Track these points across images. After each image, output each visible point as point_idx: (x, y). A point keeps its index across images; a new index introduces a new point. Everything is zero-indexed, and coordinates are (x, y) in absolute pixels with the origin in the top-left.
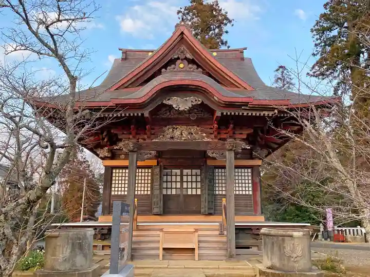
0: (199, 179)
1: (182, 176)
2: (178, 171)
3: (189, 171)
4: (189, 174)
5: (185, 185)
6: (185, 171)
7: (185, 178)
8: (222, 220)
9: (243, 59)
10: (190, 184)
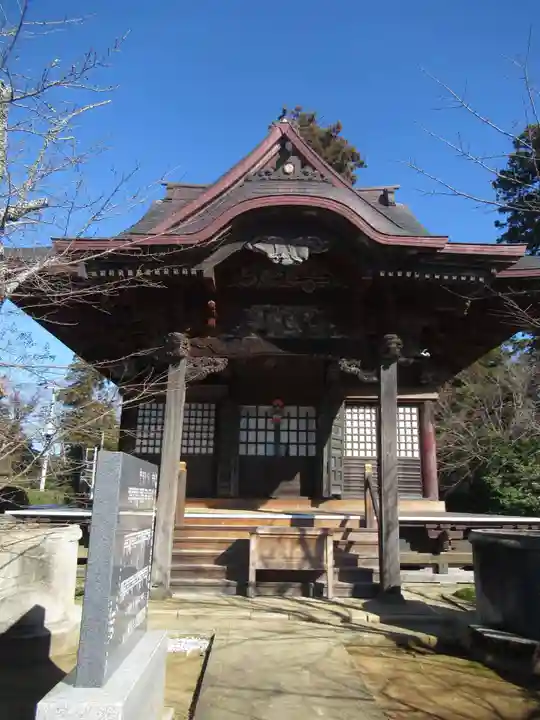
0: (312, 425)
3: (292, 410)
4: (294, 414)
5: (284, 437)
7: (284, 424)
8: (363, 510)
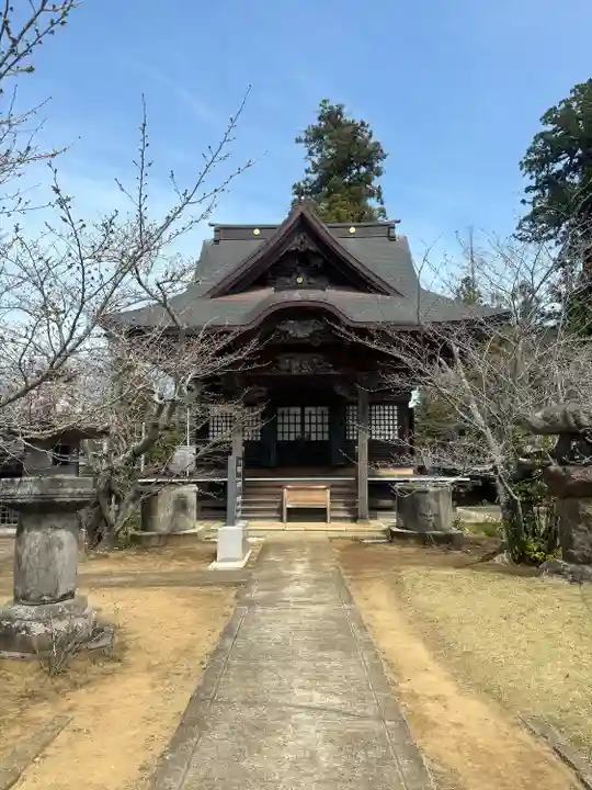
0: (326, 419)
1: (303, 415)
2: (298, 410)
3: (313, 410)
4: (313, 413)
5: (307, 428)
6: (307, 410)
7: (307, 419)
9: (392, 239)
10: (313, 427)
